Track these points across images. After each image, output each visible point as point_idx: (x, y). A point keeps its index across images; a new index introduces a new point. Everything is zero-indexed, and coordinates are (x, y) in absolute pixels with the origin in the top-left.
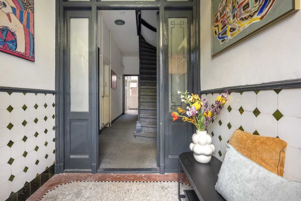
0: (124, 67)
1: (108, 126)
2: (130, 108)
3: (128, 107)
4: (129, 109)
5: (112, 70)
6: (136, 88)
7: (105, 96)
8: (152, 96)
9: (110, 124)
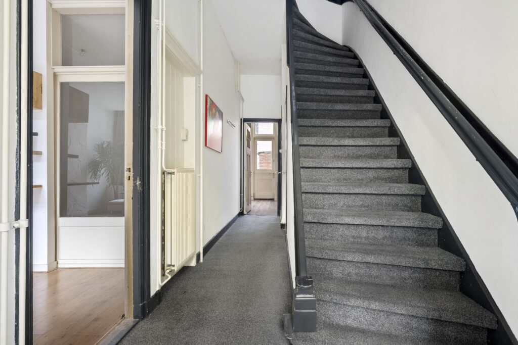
0: (243, 100)
1: (193, 263)
2: (256, 197)
3: (252, 195)
4: (255, 199)
5: (207, 96)
6: (268, 153)
7: (178, 171)
8: (340, 171)
9: (198, 256)
